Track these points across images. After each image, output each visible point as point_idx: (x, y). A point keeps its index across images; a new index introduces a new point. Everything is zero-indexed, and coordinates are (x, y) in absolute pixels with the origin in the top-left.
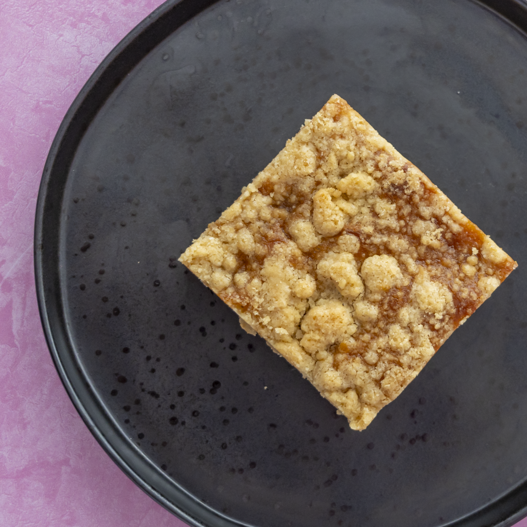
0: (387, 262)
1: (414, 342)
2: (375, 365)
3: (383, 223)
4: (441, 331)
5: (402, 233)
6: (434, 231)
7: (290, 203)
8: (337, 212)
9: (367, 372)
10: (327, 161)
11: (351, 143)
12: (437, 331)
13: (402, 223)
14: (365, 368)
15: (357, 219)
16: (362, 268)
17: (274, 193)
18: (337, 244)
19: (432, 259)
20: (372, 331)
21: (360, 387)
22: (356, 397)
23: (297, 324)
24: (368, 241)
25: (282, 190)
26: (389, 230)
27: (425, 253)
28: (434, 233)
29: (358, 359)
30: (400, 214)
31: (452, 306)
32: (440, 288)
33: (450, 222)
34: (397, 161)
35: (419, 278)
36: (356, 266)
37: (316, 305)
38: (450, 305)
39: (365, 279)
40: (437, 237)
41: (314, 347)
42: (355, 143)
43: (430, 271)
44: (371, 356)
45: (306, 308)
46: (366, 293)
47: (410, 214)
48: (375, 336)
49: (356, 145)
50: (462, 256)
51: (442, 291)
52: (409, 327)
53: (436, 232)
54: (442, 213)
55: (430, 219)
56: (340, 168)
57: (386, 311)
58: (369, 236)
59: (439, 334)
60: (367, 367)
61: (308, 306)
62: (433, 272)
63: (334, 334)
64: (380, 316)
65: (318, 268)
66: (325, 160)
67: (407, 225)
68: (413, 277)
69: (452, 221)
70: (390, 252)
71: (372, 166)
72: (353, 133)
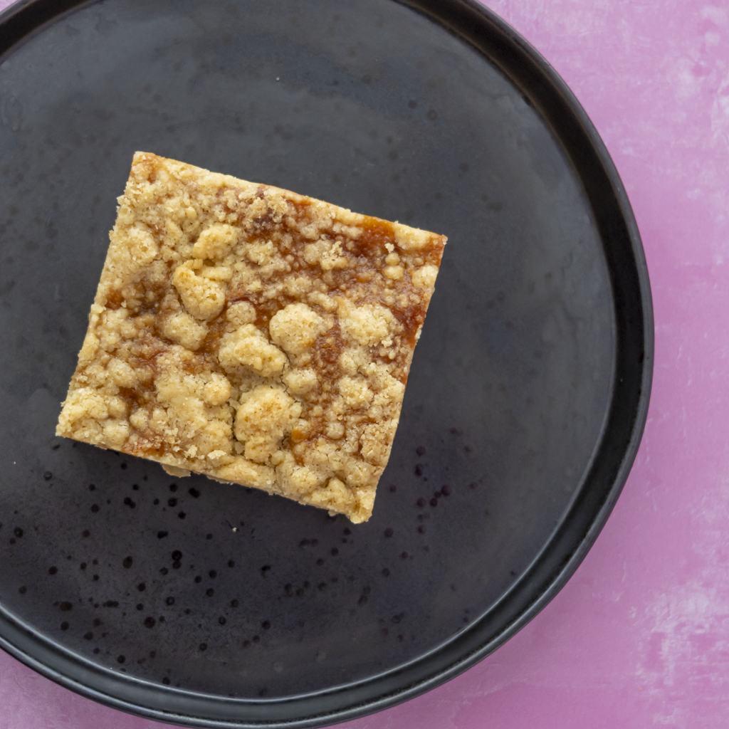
0: (296, 312)
1: (375, 387)
2: (344, 436)
3: (267, 269)
4: (400, 358)
5: (295, 270)
6: (331, 248)
7: (149, 303)
8: (209, 285)
9: (339, 449)
10: (167, 233)
11: (183, 197)
12: (395, 360)
13: (290, 258)
14: (334, 447)
15: (236, 281)
16: (271, 334)
17: (125, 301)
18: (228, 322)
19: (345, 282)
20: (321, 400)
21: (341, 471)
22: (342, 484)
23: (231, 438)
24: (262, 300)
25: (133, 293)
26: (279, 275)
27: (334, 279)
28: (332, 251)
29: (320, 440)
30: (282, 249)
31: (396, 323)
32: (372, 310)
33: (344, 229)
34: (247, 191)
35: (342, 312)
36: (263, 335)
37: (241, 404)
38: (393, 323)
39: (281, 344)
40: (338, 254)
41: (263, 453)
42: (188, 196)
43: (350, 297)
44: (334, 429)
45: (232, 414)
46: (291, 361)
47: (294, 243)
48: (327, 404)
49: (190, 197)
50: (378, 261)
51: (376, 312)
52: (360, 373)
53: (334, 249)
54: (330, 223)
55: (320, 237)
56: (186, 233)
57: (324, 368)
58: (259, 293)
59: (399, 363)
60: (336, 444)
61: (232, 410)
62: (355, 296)
63: (278, 426)
64: (320, 377)
65: (221, 360)
66: (164, 233)
67: (296, 258)
68: (335, 313)
69: (346, 227)
70: (293, 299)
71: (221, 211)
72: (179, 185)
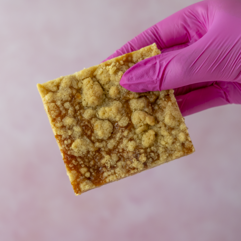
0: (107, 134)
1: (64, 128)
2: (63, 105)
3: (125, 141)
4: (62, 143)
5: (115, 148)
7: (156, 106)
8: (141, 123)
9: (62, 100)
10: (166, 131)
11: (169, 146)
12: (63, 141)
13: (121, 151)
14: (64, 100)
15: (133, 131)
16: (110, 122)
17: (164, 100)
18: (126, 116)
19: (97, 156)
20: (79, 112)
21: (56, 94)
22: (53, 90)
23: (99, 81)
24: (120, 131)
25: (163, 105)
26: (119, 142)
27: (102, 154)
28: (109, 163)
29: (70, 99)
30: (125, 152)
31: (72, 154)
32: (82, 153)
34: (150, 163)
35: (91, 145)
36: (112, 120)
37: (103, 94)
38: (73, 153)
39: (104, 121)
40: (106, 163)
43: (93, 152)
44: (67, 105)
45: (105, 89)
46: (97, 118)
47: (122, 156)
48: (75, 111)
49: (167, 148)
50: (91, 170)
51: (81, 153)
52: (72, 129)
53: (109, 164)
54: (116, 171)
55: (116, 164)
56: (160, 135)
57: (85, 123)
58: (122, 132)
59: (62, 141)
61: (105, 90)
62: (91, 153)
63: (87, 94)
64: (84, 119)
65: (120, 103)
66: (167, 130)
67: (119, 152)
68: (93, 142)
69: (110, 174)
70: (110, 138)
71: (154, 150)
72: (173, 149)
